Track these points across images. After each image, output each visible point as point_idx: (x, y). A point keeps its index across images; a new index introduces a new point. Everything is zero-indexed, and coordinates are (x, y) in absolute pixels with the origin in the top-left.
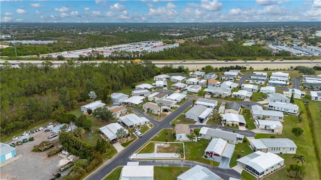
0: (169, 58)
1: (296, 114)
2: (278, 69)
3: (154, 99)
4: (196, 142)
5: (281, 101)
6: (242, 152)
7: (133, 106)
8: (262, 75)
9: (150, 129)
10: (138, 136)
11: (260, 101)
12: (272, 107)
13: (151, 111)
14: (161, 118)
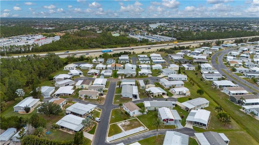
0: (62, 49)
1: (186, 81)
2: (150, 52)
3: (82, 86)
4: (146, 115)
5: (172, 74)
6: (181, 114)
7: (67, 96)
8: (144, 57)
9: (101, 113)
10: (97, 121)
11: (158, 75)
12: (171, 78)
13: (89, 97)
14: (102, 101)
